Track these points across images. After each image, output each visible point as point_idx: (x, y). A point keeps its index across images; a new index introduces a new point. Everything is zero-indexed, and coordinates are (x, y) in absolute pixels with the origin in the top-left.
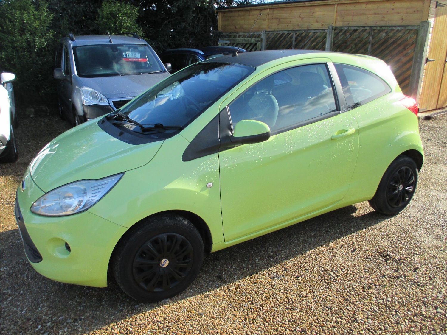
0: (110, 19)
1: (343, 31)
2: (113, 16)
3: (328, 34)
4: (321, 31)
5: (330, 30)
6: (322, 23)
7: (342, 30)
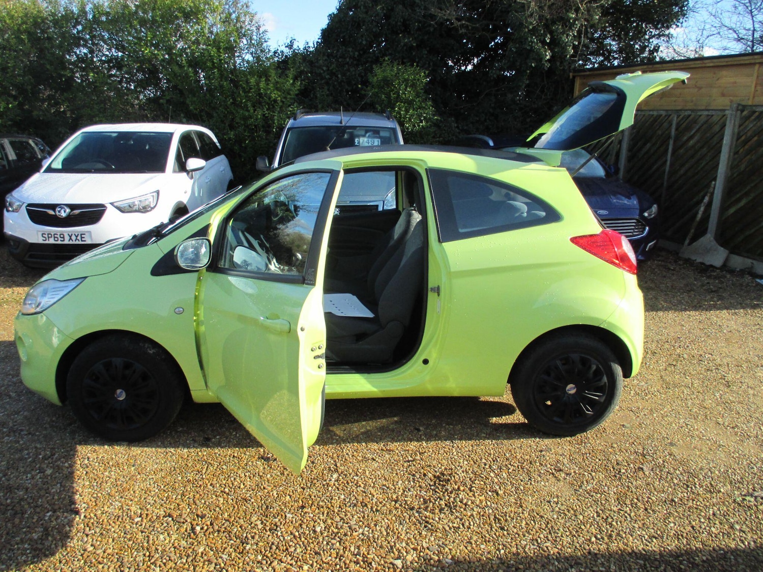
0: (383, 87)
1: (757, 114)
2: (387, 82)
3: (728, 119)
4: (719, 113)
5: (733, 111)
6: (731, 98)
7: (755, 112)
